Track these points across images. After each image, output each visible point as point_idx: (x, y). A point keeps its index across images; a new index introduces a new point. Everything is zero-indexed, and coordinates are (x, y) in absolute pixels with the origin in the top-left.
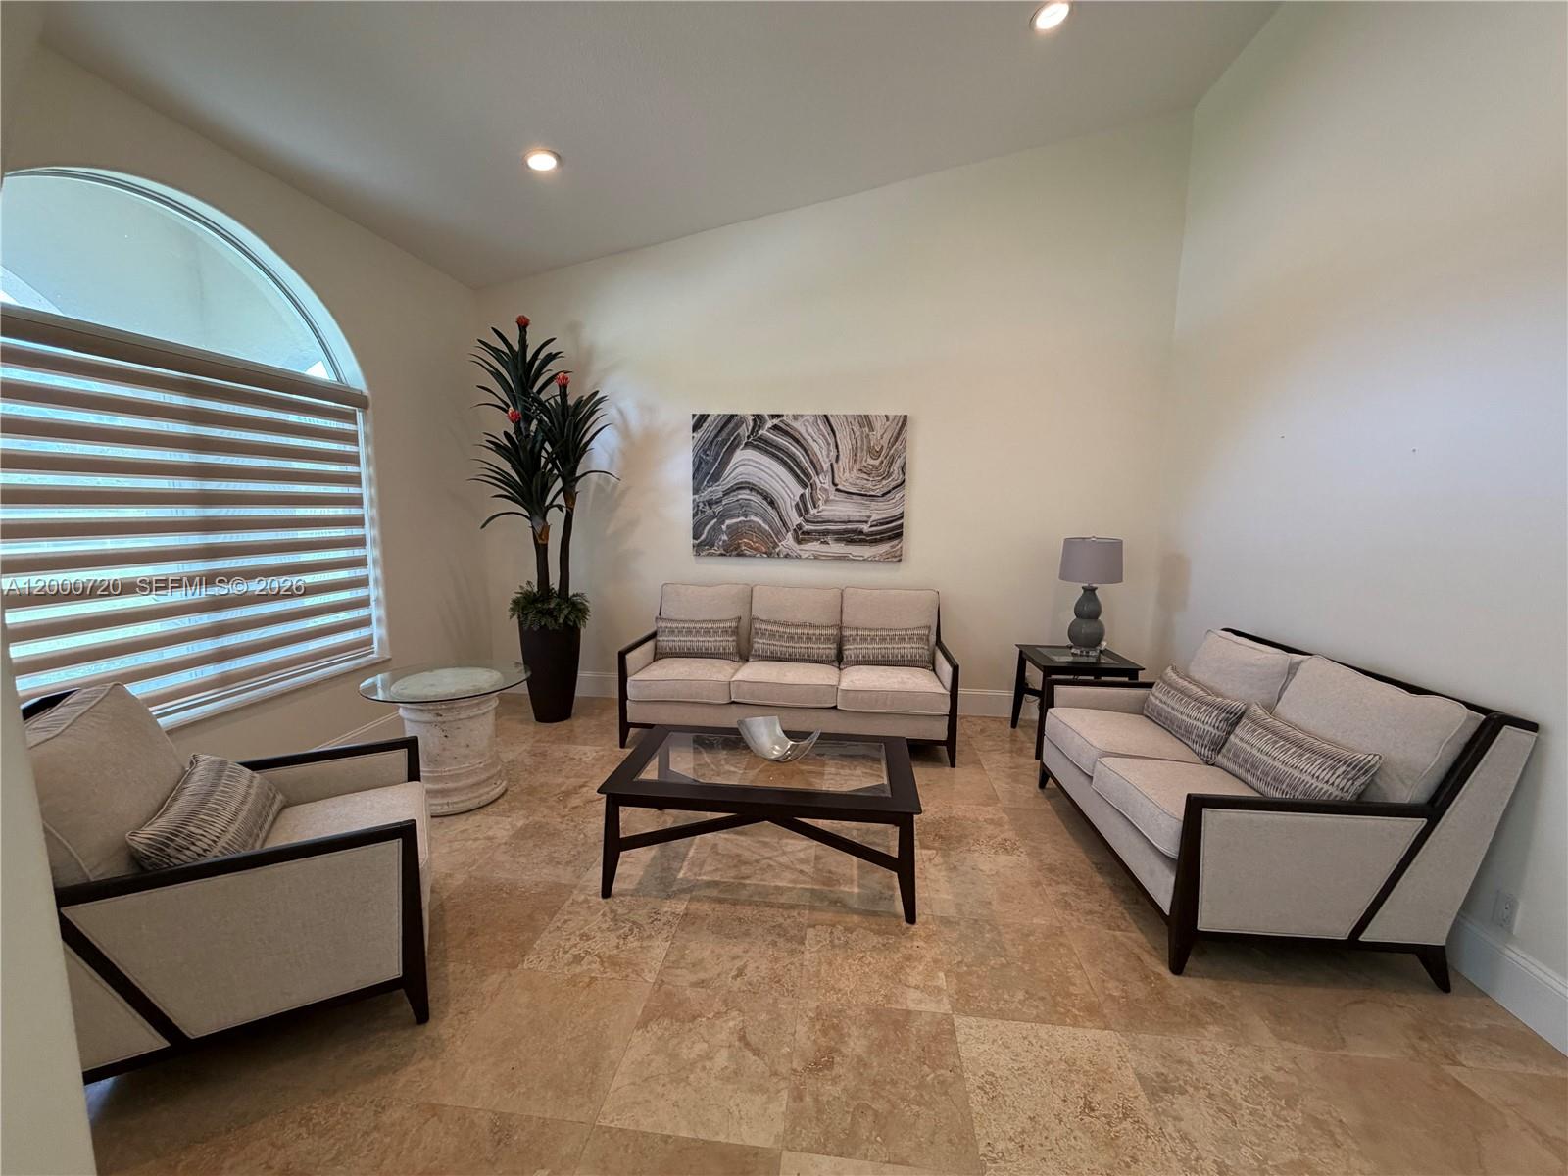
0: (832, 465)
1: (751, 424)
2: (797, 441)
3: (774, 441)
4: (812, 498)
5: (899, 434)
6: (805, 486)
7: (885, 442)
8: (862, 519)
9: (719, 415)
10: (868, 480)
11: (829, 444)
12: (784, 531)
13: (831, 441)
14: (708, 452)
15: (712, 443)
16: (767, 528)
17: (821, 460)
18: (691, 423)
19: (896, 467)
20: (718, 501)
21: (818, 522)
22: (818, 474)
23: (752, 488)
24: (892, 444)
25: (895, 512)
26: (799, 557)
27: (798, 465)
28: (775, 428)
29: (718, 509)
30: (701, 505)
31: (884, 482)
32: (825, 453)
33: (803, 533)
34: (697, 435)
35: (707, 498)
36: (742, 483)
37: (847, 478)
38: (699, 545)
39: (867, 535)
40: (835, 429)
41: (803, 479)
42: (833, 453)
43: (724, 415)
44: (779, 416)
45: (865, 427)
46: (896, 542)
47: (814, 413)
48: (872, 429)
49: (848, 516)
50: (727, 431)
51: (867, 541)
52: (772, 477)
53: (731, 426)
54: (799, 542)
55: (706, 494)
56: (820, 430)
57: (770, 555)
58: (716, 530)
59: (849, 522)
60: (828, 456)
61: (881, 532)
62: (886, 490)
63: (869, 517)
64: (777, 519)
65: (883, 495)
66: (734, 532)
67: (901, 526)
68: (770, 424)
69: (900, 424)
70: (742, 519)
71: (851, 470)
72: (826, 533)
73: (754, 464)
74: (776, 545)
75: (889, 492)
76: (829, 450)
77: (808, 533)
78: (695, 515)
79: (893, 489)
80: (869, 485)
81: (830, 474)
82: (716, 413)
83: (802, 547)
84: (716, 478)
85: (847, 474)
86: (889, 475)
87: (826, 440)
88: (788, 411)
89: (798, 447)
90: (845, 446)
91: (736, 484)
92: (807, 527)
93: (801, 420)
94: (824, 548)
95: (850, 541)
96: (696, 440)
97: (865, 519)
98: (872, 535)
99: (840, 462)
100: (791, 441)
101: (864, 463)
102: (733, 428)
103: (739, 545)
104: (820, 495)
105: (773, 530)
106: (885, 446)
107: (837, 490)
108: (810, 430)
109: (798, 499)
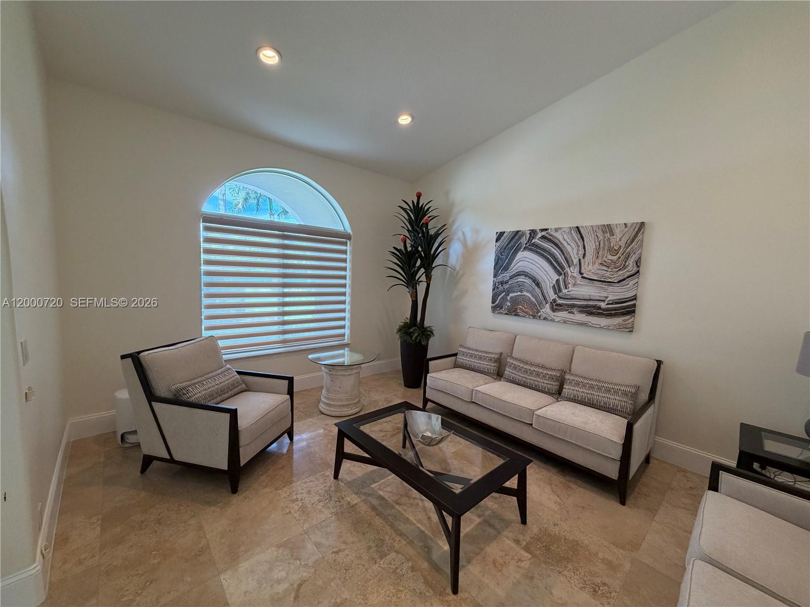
0: (580, 260)
1: (528, 236)
2: (556, 245)
3: (541, 245)
4: (564, 282)
5: (635, 236)
6: (560, 274)
7: (622, 243)
8: (600, 299)
9: (510, 232)
10: (608, 271)
11: (578, 246)
12: (544, 302)
13: (580, 243)
14: (503, 254)
15: (505, 248)
16: (534, 300)
17: (572, 256)
18: (495, 237)
19: (631, 262)
20: (506, 282)
21: (568, 299)
22: (569, 267)
23: (526, 274)
24: (628, 244)
25: (630, 294)
26: (553, 320)
27: (556, 260)
28: (543, 237)
29: (506, 287)
30: (497, 284)
31: (621, 273)
32: (575, 251)
33: (557, 305)
34: (498, 244)
35: (501, 280)
36: (520, 272)
37: (591, 269)
38: (494, 307)
39: (604, 310)
40: (584, 235)
41: (559, 269)
42: (581, 252)
43: (513, 231)
44: (546, 230)
45: (606, 233)
46: (628, 317)
47: (570, 226)
48: (612, 234)
49: (590, 295)
50: (514, 241)
51: (604, 314)
52: (539, 268)
53: (517, 237)
54: (554, 310)
55: (500, 278)
56: (572, 237)
57: (534, 317)
58: (504, 298)
59: (590, 300)
60: (577, 254)
61: (615, 309)
62: (621, 278)
63: (607, 297)
64: (540, 295)
65: (619, 282)
66: (515, 301)
67: (634, 305)
68: (539, 235)
69: (636, 229)
70: (519, 293)
71: (594, 263)
72: (573, 306)
73: (529, 260)
74: (539, 311)
75: (624, 280)
76: (578, 250)
77: (560, 305)
78: (494, 290)
79: (628, 277)
80: (608, 274)
81: (578, 267)
82: (509, 231)
83: (556, 314)
84: (506, 269)
85: (591, 267)
86: (625, 267)
87: (577, 243)
88: (551, 226)
89: (557, 249)
90: (591, 246)
91: (517, 272)
92: (560, 301)
93: (560, 232)
94: (571, 316)
95: (591, 314)
96: (497, 247)
97: (603, 299)
98: (608, 310)
99: (586, 258)
100: (553, 245)
101: (605, 259)
102: (517, 240)
103: (516, 309)
104: (570, 281)
105: (537, 302)
106: (623, 246)
107: (583, 277)
108: (566, 237)
109: (554, 282)
